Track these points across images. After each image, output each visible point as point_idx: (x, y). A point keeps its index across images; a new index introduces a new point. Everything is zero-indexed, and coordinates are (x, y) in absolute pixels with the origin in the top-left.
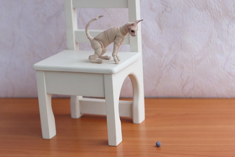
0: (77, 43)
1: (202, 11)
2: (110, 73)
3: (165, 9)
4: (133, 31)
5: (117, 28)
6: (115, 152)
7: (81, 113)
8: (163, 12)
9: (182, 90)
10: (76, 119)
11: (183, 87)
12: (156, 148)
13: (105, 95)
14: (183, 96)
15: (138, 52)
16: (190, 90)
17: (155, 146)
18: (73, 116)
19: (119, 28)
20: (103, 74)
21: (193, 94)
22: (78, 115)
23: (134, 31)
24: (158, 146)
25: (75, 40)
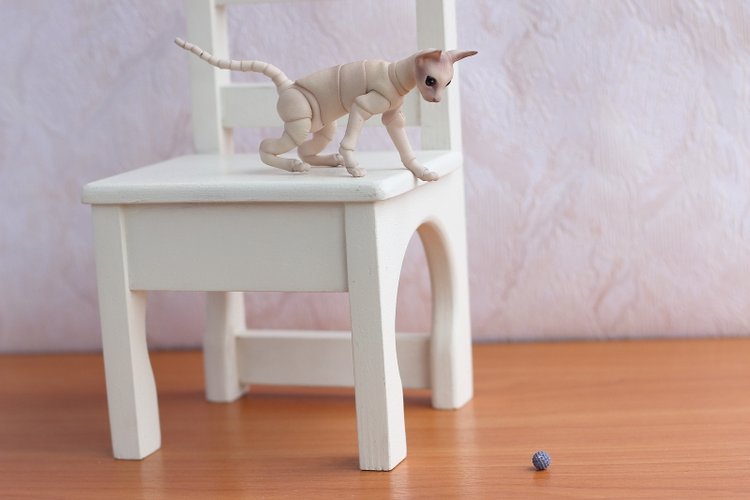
0: (228, 131)
1: (664, 29)
2: (368, 199)
3: (535, 26)
4: (431, 82)
5: (381, 64)
6: (386, 488)
7: (242, 385)
8: (527, 35)
9: (596, 309)
10: (223, 405)
11: (600, 299)
12: (532, 475)
13: (350, 283)
14: (599, 333)
15: (449, 148)
16: (622, 311)
17: (531, 469)
18: (213, 395)
19: (387, 64)
20: (341, 205)
21: (633, 326)
22: (231, 392)
23: (435, 80)
24: (539, 466)
25: (223, 121)
